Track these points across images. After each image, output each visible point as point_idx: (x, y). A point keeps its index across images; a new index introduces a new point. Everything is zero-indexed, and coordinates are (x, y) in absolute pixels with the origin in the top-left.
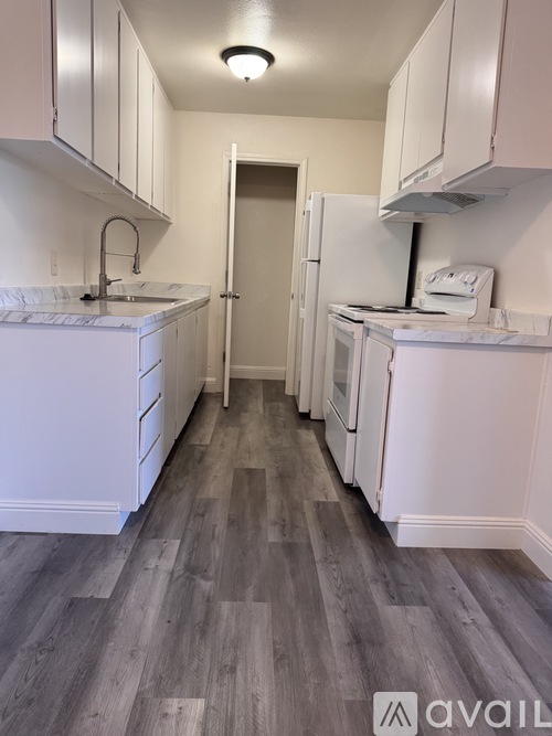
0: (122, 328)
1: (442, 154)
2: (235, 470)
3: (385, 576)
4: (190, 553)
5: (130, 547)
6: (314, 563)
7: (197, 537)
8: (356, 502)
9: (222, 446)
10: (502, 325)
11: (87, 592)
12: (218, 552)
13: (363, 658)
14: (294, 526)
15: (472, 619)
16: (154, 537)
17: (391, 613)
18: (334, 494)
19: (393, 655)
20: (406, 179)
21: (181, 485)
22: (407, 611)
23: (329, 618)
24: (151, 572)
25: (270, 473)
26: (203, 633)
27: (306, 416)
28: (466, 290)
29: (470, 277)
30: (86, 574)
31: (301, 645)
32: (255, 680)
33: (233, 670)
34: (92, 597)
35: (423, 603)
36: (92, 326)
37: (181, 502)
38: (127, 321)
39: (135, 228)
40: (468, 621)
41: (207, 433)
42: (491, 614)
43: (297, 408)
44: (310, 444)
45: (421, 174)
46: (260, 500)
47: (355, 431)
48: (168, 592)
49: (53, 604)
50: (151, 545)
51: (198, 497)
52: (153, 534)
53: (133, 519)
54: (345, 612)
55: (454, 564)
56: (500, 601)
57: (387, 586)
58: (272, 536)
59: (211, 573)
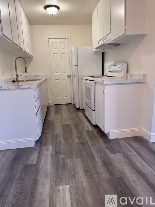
0: (29, 88)
1: (110, 32)
2: (62, 125)
3: (108, 147)
4: (55, 149)
5: (38, 149)
6: (89, 146)
7: (56, 144)
8: (97, 129)
9: (57, 119)
10: (130, 78)
11: (29, 163)
12: (63, 147)
13: (108, 168)
14: (82, 138)
15: (133, 154)
16: (44, 146)
17: (112, 156)
18: (91, 128)
19: (115, 166)
20: (100, 40)
21: (48, 131)
22: (116, 155)
23: (96, 160)
24: (46, 155)
25: (72, 125)
26: (64, 168)
27: (78, 109)
28: (120, 69)
29: (120, 66)
30: (27, 158)
31: (91, 167)
32: (81, 177)
33: (74, 176)
34: (31, 164)
35: (120, 152)
36: (20, 89)
37: (50, 135)
38: (30, 86)
39: (24, 60)
40: (132, 155)
41: (52, 116)
42: (137, 152)
43: (76, 107)
44: (81, 116)
45: (104, 38)
46: (71, 132)
47: (94, 110)
48: (52, 159)
49: (20, 167)
50: (44, 148)
51: (54, 134)
52: (44, 145)
53: (37, 142)
54: (100, 157)
55: (125, 141)
56: (139, 149)
57: (110, 149)
58: (77, 141)
59: (62, 153)
